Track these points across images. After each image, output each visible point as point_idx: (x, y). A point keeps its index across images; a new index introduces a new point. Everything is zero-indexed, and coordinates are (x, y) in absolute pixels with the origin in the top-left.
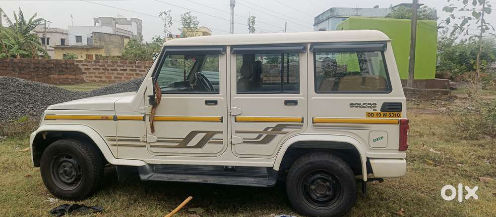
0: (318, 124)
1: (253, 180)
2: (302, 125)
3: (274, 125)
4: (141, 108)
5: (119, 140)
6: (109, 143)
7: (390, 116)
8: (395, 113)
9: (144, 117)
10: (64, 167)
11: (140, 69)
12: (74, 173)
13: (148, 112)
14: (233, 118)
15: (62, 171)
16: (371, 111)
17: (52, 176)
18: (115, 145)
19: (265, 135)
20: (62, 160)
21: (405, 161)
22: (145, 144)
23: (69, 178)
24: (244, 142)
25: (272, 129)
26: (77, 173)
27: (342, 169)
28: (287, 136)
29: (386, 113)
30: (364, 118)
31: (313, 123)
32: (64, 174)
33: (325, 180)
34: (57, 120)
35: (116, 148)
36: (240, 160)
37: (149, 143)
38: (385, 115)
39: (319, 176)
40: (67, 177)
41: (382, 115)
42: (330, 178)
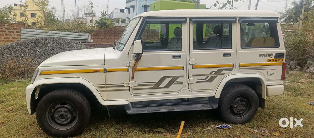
0: (242, 67)
1: (201, 106)
2: (233, 69)
3: (216, 69)
4: (126, 62)
5: (107, 87)
6: (99, 89)
7: (278, 61)
8: (281, 59)
9: (128, 68)
10: (60, 112)
11: (9, 30)
12: (69, 116)
13: (132, 65)
14: (191, 67)
15: (57, 116)
16: (269, 58)
17: (48, 120)
18: (104, 91)
19: (210, 76)
20: (57, 106)
21: (283, 86)
22: (128, 88)
23: (64, 120)
24: (197, 82)
25: (215, 72)
26: (72, 115)
27: (253, 93)
28: (224, 75)
29: (276, 59)
30: (266, 62)
31: (239, 67)
32: (59, 118)
33: (242, 101)
34: (52, 75)
35: (105, 93)
36: (193, 94)
37: (131, 87)
38: (276, 60)
39: (239, 99)
40: (63, 120)
41: (275, 60)
42: (245, 99)
